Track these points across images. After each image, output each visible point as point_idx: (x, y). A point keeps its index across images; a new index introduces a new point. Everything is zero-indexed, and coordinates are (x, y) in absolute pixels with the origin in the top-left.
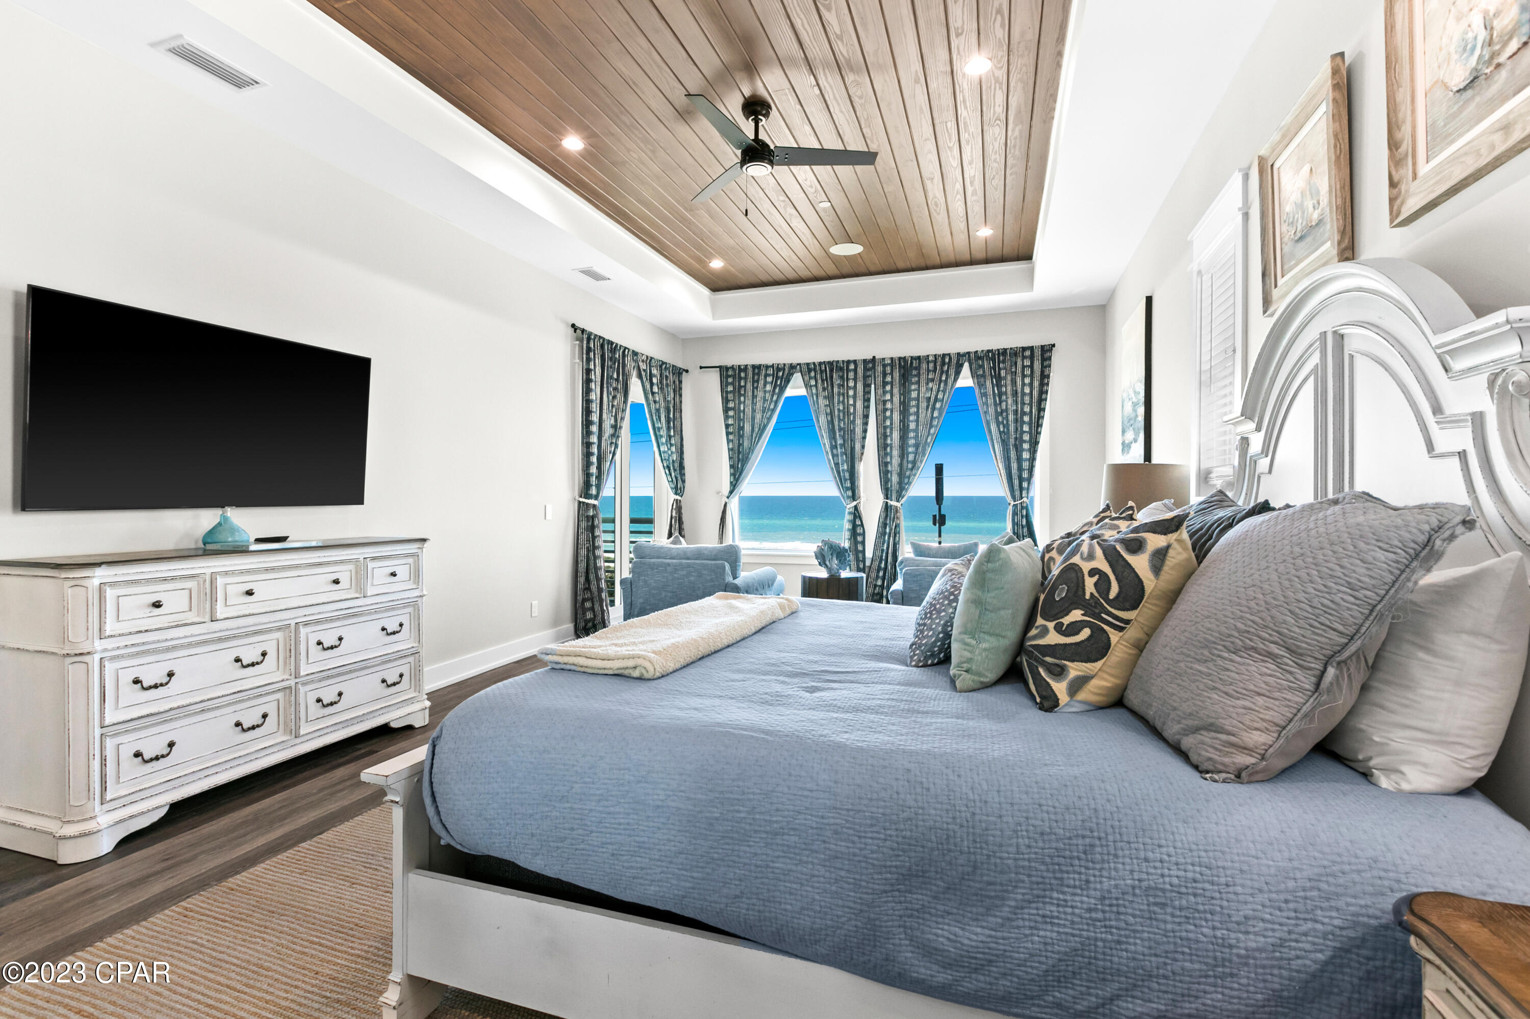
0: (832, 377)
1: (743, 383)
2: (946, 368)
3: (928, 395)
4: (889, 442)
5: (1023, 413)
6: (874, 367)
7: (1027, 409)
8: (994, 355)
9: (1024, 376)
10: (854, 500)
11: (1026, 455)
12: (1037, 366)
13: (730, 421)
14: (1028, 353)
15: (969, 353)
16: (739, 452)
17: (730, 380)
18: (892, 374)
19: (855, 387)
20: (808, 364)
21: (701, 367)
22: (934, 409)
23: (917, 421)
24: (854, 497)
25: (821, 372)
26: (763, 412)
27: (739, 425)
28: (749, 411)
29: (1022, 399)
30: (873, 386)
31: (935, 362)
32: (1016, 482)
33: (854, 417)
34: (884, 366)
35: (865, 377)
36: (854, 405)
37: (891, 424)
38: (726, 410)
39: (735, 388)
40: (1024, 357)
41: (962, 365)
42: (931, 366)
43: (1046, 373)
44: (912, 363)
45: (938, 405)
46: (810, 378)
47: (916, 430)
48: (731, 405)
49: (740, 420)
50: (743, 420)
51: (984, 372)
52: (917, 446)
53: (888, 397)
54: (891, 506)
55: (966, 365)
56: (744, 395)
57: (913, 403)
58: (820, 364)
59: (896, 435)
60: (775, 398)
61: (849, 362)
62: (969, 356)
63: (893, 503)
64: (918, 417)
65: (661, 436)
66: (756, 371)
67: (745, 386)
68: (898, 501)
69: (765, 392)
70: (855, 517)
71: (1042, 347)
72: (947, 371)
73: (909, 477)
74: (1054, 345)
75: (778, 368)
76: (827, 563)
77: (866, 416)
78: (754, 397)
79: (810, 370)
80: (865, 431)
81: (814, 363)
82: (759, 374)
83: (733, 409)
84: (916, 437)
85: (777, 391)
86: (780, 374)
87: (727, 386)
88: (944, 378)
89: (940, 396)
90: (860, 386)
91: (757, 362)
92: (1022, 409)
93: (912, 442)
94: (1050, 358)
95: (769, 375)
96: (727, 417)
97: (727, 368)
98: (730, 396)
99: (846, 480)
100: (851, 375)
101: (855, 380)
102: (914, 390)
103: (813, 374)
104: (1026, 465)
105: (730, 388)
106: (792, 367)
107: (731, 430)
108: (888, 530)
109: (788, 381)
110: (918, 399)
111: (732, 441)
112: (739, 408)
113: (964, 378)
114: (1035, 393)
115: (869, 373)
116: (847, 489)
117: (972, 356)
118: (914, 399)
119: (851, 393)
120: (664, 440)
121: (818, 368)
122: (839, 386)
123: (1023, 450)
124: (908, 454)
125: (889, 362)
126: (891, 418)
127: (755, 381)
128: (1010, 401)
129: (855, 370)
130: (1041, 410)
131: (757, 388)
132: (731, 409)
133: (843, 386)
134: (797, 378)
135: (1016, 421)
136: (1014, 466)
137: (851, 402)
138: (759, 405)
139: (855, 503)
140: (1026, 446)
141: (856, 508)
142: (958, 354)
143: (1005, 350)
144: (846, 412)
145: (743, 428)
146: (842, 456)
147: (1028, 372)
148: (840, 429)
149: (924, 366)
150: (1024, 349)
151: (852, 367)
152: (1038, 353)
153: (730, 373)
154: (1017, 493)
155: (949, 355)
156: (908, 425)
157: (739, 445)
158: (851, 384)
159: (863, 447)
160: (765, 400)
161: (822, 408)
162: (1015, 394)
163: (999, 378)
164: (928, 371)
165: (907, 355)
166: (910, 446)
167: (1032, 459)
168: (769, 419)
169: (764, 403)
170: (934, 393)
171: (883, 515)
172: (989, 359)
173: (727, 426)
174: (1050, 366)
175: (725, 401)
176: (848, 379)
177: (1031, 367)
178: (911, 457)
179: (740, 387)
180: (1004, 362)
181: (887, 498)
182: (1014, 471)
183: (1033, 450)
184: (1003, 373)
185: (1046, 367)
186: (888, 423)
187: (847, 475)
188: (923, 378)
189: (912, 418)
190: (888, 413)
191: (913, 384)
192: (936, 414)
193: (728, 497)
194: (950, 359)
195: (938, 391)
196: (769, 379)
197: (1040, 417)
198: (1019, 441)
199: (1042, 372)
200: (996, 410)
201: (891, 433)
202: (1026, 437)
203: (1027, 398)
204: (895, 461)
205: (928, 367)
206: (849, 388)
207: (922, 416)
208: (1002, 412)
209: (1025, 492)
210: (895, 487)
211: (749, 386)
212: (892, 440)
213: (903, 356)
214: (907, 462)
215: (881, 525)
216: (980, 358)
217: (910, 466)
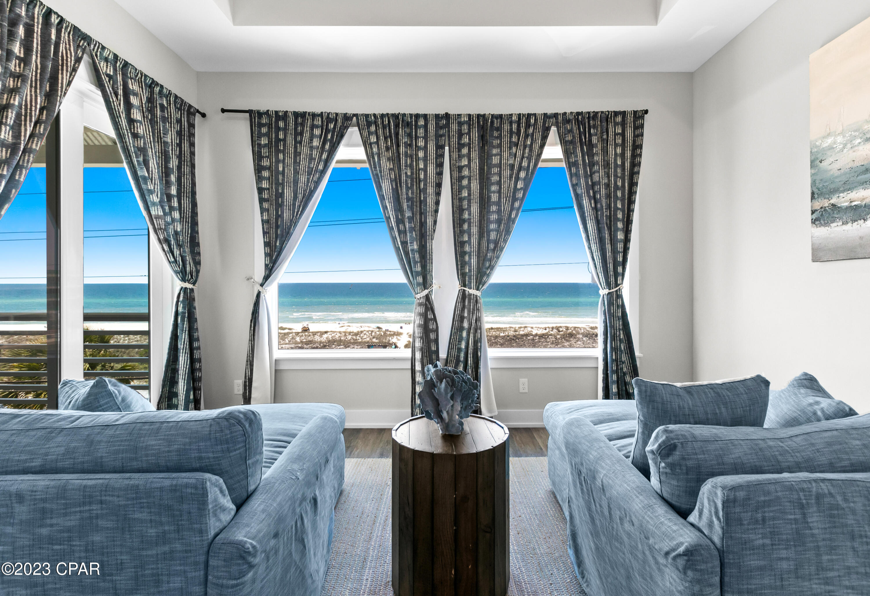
0: (397, 134)
1: (281, 136)
2: (531, 130)
3: (511, 162)
4: (466, 216)
5: (616, 188)
6: (447, 125)
7: (619, 184)
8: (583, 118)
9: (616, 145)
10: (425, 288)
11: (620, 236)
12: (629, 133)
13: (265, 184)
14: (619, 119)
15: (556, 115)
16: (277, 227)
17: (264, 130)
18: (469, 133)
19: (425, 148)
20: (367, 116)
21: (223, 111)
22: (517, 179)
23: (499, 192)
24: (426, 284)
25: (384, 127)
26: (309, 174)
27: (277, 190)
28: (290, 172)
29: (615, 171)
30: (447, 148)
31: (519, 123)
32: (611, 266)
33: (425, 185)
34: (460, 124)
35: (438, 136)
36: (425, 170)
37: (469, 195)
38: (259, 169)
39: (270, 142)
40: (616, 124)
41: (548, 129)
42: (515, 126)
43: (638, 143)
44: (492, 122)
45: (522, 174)
46: (370, 133)
47: (498, 203)
48: (266, 163)
49: (278, 184)
50: (283, 184)
51: (574, 137)
52: (499, 222)
53: (465, 162)
54: (470, 295)
55: (554, 129)
56: (283, 152)
57: (495, 170)
58: (383, 116)
59: (475, 208)
61: (417, 116)
62: (557, 119)
63: (473, 292)
64: (500, 188)
65: (151, 192)
66: (300, 120)
67: (284, 140)
68: (478, 289)
69: (312, 148)
70: (427, 309)
71: (635, 112)
72: (533, 134)
73: (490, 260)
74: (646, 112)
75: (329, 119)
76: (445, 415)
77: (439, 185)
78: (297, 154)
79: (369, 124)
80: (437, 203)
81: (375, 115)
82: (302, 125)
83: (269, 168)
84: (499, 212)
85: (327, 147)
86: (332, 126)
87: (259, 138)
88: (529, 143)
89: (525, 164)
90: (431, 147)
91: (301, 109)
93: (494, 217)
94: (642, 126)
95: (317, 127)
96: (259, 179)
97: (260, 114)
98: (265, 152)
99: (416, 263)
100: (421, 132)
101: (426, 138)
102: (495, 155)
103: (373, 128)
105: (264, 141)
106: (347, 118)
107: (265, 195)
108: (466, 325)
109: (341, 136)
110: (500, 165)
111: (268, 210)
112: (277, 168)
113: (552, 145)
114: (627, 165)
115: (441, 132)
116: (418, 274)
117: (560, 118)
118: (495, 166)
119: (421, 154)
120: (155, 198)
121: (379, 121)
122: (407, 145)
123: (617, 229)
124: (489, 232)
125: (466, 119)
126: (469, 187)
127: (299, 134)
128: (602, 173)
129: (426, 127)
130: (633, 184)
131: (300, 143)
132: (265, 168)
133: (410, 145)
134: (353, 133)
135: (608, 196)
136: (608, 247)
137: (421, 166)
138: (304, 164)
139: (426, 292)
140: (620, 225)
141: (427, 298)
142: (545, 115)
143: (596, 113)
144: (415, 179)
145: (282, 195)
146: (411, 232)
147: (619, 141)
148: (408, 199)
149: (506, 127)
150: (616, 113)
151: (421, 122)
152: (630, 119)
153: (264, 121)
154: (612, 279)
155: (535, 115)
156: (489, 198)
157: (278, 216)
158: (421, 143)
159: (435, 222)
160: (311, 159)
161: (387, 172)
162: (607, 165)
163: (591, 146)
164: (511, 132)
165: (487, 113)
166: (492, 222)
167: (627, 240)
168: (317, 183)
169: (310, 163)
170: (518, 159)
171: (460, 306)
172: (580, 123)
173: (260, 190)
174: (642, 135)
175: (258, 157)
176: (417, 137)
177: (623, 134)
178: (493, 236)
179: (278, 140)
180: (595, 127)
181: (465, 286)
182: (609, 254)
183: (627, 231)
184: (594, 140)
185: (638, 136)
186: (465, 194)
187: (417, 256)
188: (506, 140)
189: (494, 188)
190: (465, 182)
191: (494, 147)
192: (520, 185)
193: (262, 285)
194: (536, 120)
195: (523, 157)
196: (317, 132)
197: (632, 193)
198: (612, 220)
199: (634, 141)
200: (587, 182)
201: (469, 206)
202: (620, 215)
203: (619, 170)
204: (474, 240)
205: (511, 129)
206: (418, 148)
207: (505, 187)
208: (594, 184)
209: (619, 278)
210: (474, 273)
211: (290, 140)
212: (470, 214)
213: (482, 113)
214: (489, 241)
215: (456, 318)
216: (569, 121)
217: (492, 246)
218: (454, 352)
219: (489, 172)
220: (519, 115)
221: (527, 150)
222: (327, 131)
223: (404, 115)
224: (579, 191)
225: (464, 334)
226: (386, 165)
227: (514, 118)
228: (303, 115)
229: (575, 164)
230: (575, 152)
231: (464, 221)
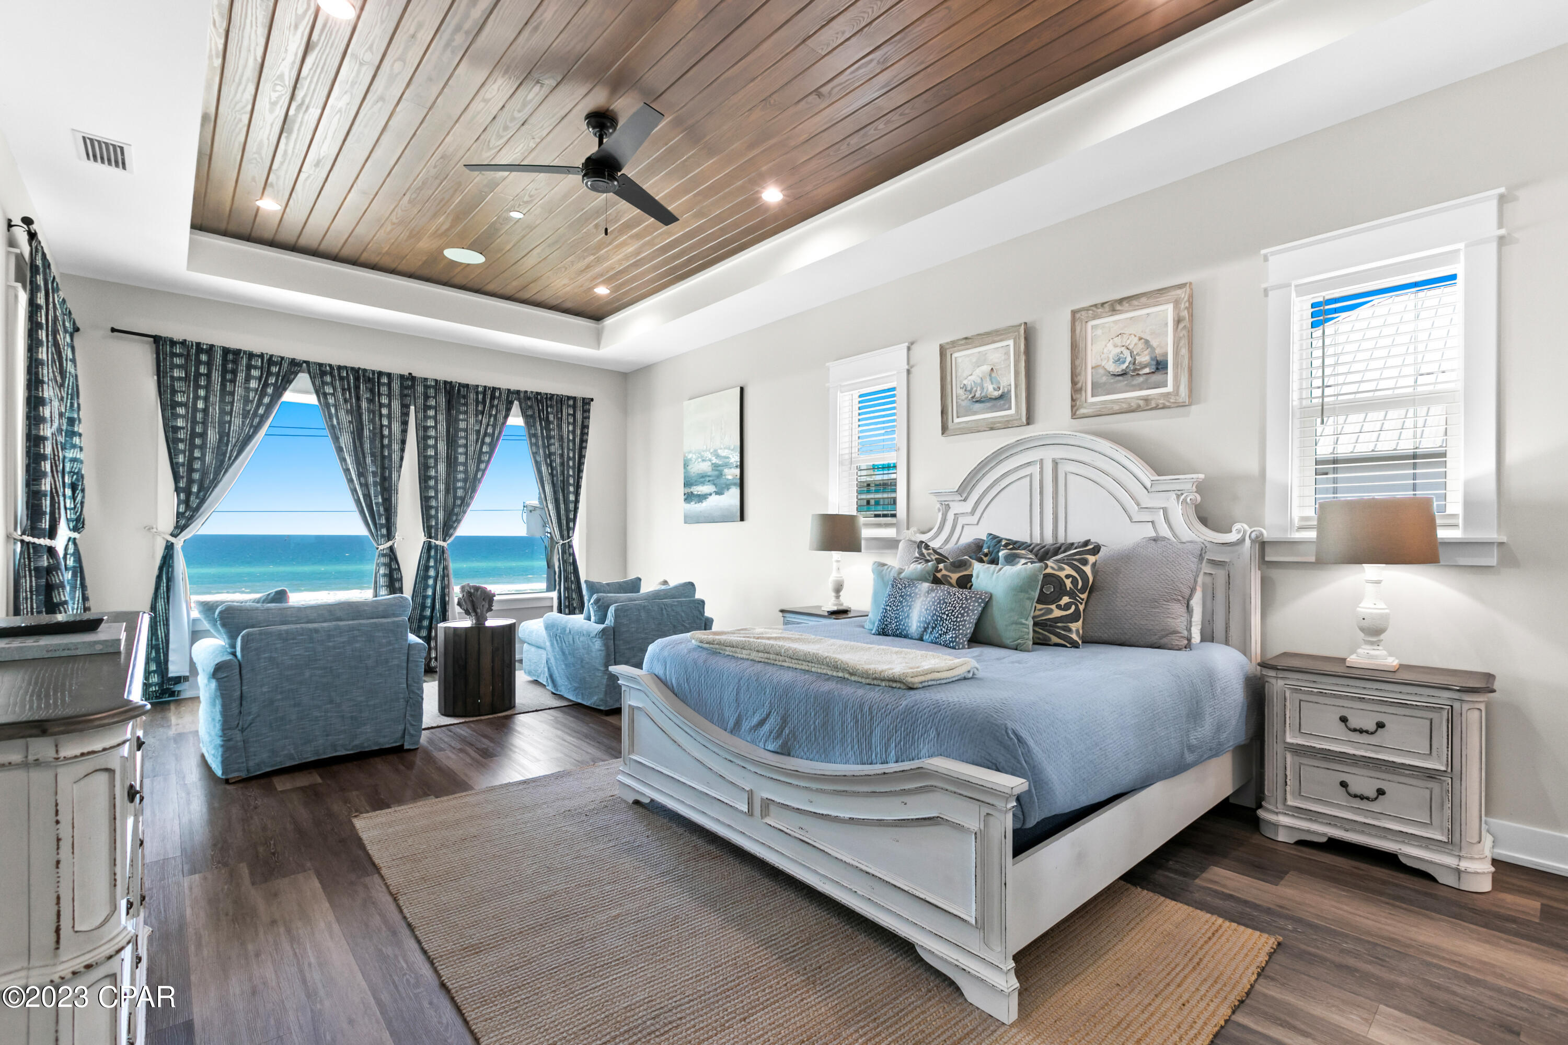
0: (357, 388)
1: (203, 370)
2: (496, 402)
3: (477, 428)
4: (432, 473)
5: (569, 458)
6: (413, 386)
7: (571, 455)
8: (542, 397)
9: (569, 423)
10: (389, 539)
11: (572, 497)
12: (579, 416)
13: (180, 423)
14: (571, 402)
15: (518, 392)
17: (176, 361)
18: (435, 397)
19: (389, 406)
20: (320, 365)
21: (113, 330)
22: (483, 443)
23: (466, 454)
24: (389, 536)
25: (342, 379)
26: (245, 417)
29: (568, 445)
30: (412, 408)
31: (484, 394)
32: (564, 522)
33: (390, 441)
34: (426, 387)
35: (403, 396)
36: (389, 427)
37: (436, 453)
38: (172, 405)
39: (187, 375)
40: (569, 406)
41: (511, 403)
42: (480, 397)
43: (586, 424)
45: (488, 440)
46: (324, 383)
47: (465, 464)
49: (194, 422)
50: (203, 424)
51: (534, 413)
52: (465, 480)
53: (431, 423)
54: (436, 546)
55: (516, 403)
56: (206, 388)
57: (462, 434)
58: (340, 368)
59: (442, 467)
60: (266, 400)
61: (380, 374)
62: (519, 395)
63: (439, 543)
64: (467, 450)
66: (230, 357)
67: (208, 376)
68: (444, 540)
69: (248, 389)
70: (391, 560)
71: (584, 399)
72: (497, 406)
73: (457, 515)
74: (592, 400)
75: (271, 361)
77: (403, 442)
78: (226, 393)
80: (402, 459)
81: (330, 366)
82: (235, 363)
83: (185, 405)
84: (466, 472)
85: (270, 390)
87: (172, 369)
88: (494, 413)
89: (490, 431)
90: (396, 405)
91: (232, 345)
92: (568, 454)
93: (461, 476)
94: (589, 411)
95: (255, 367)
96: (173, 416)
97: (171, 343)
99: (380, 515)
100: (384, 390)
101: (390, 396)
102: (462, 420)
103: (328, 379)
104: (572, 506)
105: (177, 373)
106: (295, 364)
107: (181, 435)
108: (432, 573)
109: (288, 382)
110: (466, 430)
112: (195, 404)
113: (514, 416)
114: (578, 440)
115: (406, 392)
116: (382, 526)
117: (522, 395)
118: (462, 430)
119: (385, 411)
121: (336, 372)
122: (371, 401)
123: (569, 493)
124: (455, 489)
125: (433, 383)
126: (435, 447)
127: (228, 372)
128: (557, 445)
129: (389, 385)
130: (582, 456)
131: (231, 382)
132: (181, 404)
133: (373, 401)
134: (303, 379)
135: (562, 464)
136: (562, 506)
137: (385, 422)
138: (236, 406)
139: (389, 543)
140: (571, 489)
141: (391, 549)
142: (509, 390)
143: (552, 395)
144: (379, 435)
145: (203, 435)
146: (374, 487)
147: (571, 420)
149: (472, 396)
150: (569, 398)
151: (385, 380)
152: (579, 404)
153: (177, 350)
154: (565, 533)
155: (499, 389)
156: (456, 458)
158: (384, 400)
159: (400, 477)
160: (247, 401)
161: (345, 424)
162: (561, 439)
163: (548, 422)
164: (477, 401)
165: (454, 381)
166: (459, 481)
167: (577, 501)
168: (257, 429)
169: (245, 406)
170: (484, 426)
171: (425, 557)
172: (539, 402)
173: (174, 429)
174: (589, 418)
176: (380, 395)
177: (574, 415)
178: (460, 493)
179: (198, 375)
180: (551, 406)
181: (430, 537)
182: (562, 512)
183: (577, 494)
184: (551, 417)
185: (585, 418)
186: (431, 452)
187: (382, 509)
188: (472, 408)
189: (461, 450)
190: (431, 442)
191: (461, 413)
192: (485, 449)
193: (174, 537)
194: (500, 394)
195: (488, 425)
196: (255, 373)
197: (581, 463)
198: (565, 484)
199: (583, 422)
200: (545, 452)
201: (436, 465)
202: (571, 481)
203: (571, 444)
204: (441, 496)
205: (477, 398)
206: (381, 405)
207: (471, 449)
208: (550, 454)
209: (571, 532)
210: (440, 526)
211: (216, 376)
212: (436, 472)
213: (449, 380)
214: (455, 498)
215: (422, 568)
216: (529, 398)
217: (458, 502)
218: (419, 600)
219: (456, 435)
220: (485, 387)
221: (492, 419)
222: (269, 374)
223: (365, 370)
224: (538, 459)
225: (431, 582)
226: (345, 418)
227: (480, 389)
228: (237, 353)
229: (535, 435)
230: (534, 426)
231: (430, 478)
